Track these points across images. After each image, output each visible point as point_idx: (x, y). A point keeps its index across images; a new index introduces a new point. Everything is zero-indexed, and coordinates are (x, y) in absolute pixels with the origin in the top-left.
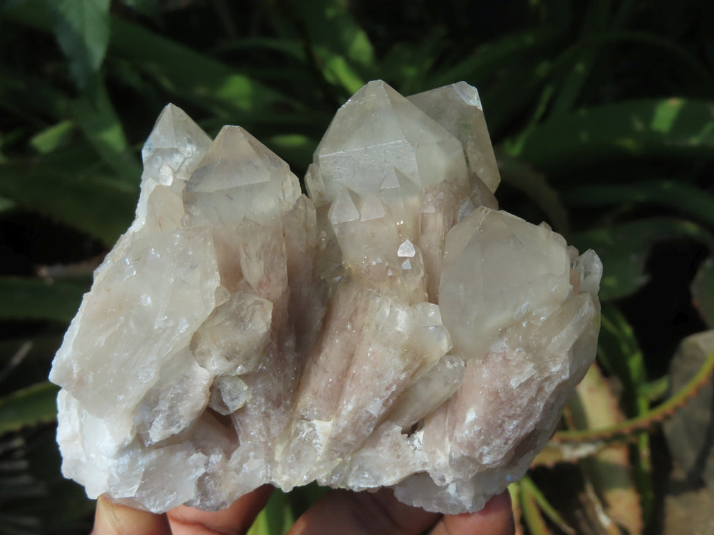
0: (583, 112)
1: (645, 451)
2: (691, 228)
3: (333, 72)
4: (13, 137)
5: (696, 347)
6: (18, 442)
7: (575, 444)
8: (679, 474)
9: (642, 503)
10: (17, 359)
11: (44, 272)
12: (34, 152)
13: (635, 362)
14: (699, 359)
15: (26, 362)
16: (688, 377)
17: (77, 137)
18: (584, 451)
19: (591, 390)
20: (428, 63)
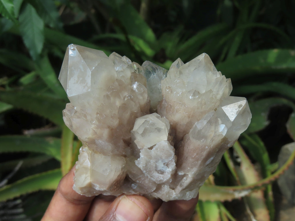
0: (240, 57)
1: (270, 193)
2: (284, 101)
3: (139, 46)
4: (12, 79)
5: (287, 150)
6: (19, 201)
7: (240, 191)
8: (285, 202)
9: (270, 214)
10: (17, 168)
11: (27, 133)
12: (21, 84)
13: (266, 157)
14: (288, 154)
15: (21, 169)
16: (285, 162)
17: (38, 78)
18: (243, 194)
19: (247, 169)
20: (177, 40)
